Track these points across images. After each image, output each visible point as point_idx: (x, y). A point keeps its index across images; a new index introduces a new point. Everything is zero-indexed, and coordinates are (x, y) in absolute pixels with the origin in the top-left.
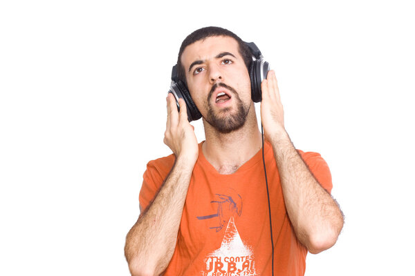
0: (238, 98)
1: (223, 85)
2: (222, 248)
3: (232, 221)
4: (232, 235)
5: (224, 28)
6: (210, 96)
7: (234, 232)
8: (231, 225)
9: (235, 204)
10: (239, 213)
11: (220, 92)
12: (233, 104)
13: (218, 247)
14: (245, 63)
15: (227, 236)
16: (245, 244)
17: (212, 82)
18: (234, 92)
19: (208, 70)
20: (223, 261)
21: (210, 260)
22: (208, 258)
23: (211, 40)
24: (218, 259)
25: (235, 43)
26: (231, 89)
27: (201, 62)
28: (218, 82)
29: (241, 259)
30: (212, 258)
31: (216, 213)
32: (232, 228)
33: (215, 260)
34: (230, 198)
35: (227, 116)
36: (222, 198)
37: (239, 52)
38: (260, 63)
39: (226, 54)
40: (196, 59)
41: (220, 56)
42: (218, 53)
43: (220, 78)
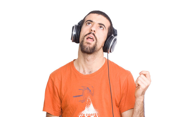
0: (96, 43)
1: (94, 34)
2: (85, 110)
3: (89, 98)
4: (90, 104)
5: (109, 17)
6: (86, 35)
7: (90, 103)
8: (89, 100)
9: (90, 90)
10: (92, 95)
11: (91, 37)
12: (93, 43)
13: (84, 109)
14: (108, 34)
15: (87, 105)
16: (94, 108)
17: (90, 31)
18: (96, 40)
19: (92, 26)
20: (85, 116)
21: (80, 115)
22: (80, 114)
23: (101, 17)
24: (83, 115)
25: (109, 24)
26: (96, 38)
27: (92, 21)
28: (93, 32)
29: (93, 115)
30: (81, 114)
31: (82, 94)
32: (89, 101)
33: (82, 115)
34: (88, 88)
35: (88, 46)
36: (84, 88)
37: (108, 28)
38: (113, 38)
39: (103, 25)
40: (91, 19)
41: (100, 24)
42: (100, 22)
43: (94, 31)
